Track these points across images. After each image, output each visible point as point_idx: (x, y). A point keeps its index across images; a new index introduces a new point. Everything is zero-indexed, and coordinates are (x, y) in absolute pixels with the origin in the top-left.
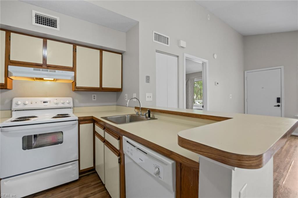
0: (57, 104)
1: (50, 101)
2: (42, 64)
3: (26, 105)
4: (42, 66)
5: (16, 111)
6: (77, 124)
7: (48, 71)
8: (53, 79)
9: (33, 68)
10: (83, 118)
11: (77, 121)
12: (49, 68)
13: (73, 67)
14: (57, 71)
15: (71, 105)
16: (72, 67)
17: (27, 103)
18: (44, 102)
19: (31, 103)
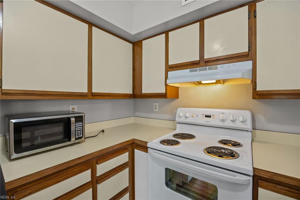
0: (223, 121)
1: (214, 115)
2: (199, 61)
3: (187, 117)
4: (199, 64)
5: (179, 123)
6: (250, 184)
7: (206, 70)
8: (215, 81)
9: (189, 70)
10: (269, 175)
11: (251, 178)
12: (208, 64)
13: (249, 50)
14: (219, 66)
15: (249, 126)
16: (247, 51)
17: (188, 115)
18: (206, 116)
19: (192, 116)
